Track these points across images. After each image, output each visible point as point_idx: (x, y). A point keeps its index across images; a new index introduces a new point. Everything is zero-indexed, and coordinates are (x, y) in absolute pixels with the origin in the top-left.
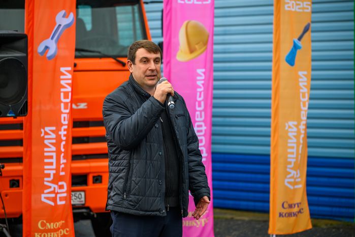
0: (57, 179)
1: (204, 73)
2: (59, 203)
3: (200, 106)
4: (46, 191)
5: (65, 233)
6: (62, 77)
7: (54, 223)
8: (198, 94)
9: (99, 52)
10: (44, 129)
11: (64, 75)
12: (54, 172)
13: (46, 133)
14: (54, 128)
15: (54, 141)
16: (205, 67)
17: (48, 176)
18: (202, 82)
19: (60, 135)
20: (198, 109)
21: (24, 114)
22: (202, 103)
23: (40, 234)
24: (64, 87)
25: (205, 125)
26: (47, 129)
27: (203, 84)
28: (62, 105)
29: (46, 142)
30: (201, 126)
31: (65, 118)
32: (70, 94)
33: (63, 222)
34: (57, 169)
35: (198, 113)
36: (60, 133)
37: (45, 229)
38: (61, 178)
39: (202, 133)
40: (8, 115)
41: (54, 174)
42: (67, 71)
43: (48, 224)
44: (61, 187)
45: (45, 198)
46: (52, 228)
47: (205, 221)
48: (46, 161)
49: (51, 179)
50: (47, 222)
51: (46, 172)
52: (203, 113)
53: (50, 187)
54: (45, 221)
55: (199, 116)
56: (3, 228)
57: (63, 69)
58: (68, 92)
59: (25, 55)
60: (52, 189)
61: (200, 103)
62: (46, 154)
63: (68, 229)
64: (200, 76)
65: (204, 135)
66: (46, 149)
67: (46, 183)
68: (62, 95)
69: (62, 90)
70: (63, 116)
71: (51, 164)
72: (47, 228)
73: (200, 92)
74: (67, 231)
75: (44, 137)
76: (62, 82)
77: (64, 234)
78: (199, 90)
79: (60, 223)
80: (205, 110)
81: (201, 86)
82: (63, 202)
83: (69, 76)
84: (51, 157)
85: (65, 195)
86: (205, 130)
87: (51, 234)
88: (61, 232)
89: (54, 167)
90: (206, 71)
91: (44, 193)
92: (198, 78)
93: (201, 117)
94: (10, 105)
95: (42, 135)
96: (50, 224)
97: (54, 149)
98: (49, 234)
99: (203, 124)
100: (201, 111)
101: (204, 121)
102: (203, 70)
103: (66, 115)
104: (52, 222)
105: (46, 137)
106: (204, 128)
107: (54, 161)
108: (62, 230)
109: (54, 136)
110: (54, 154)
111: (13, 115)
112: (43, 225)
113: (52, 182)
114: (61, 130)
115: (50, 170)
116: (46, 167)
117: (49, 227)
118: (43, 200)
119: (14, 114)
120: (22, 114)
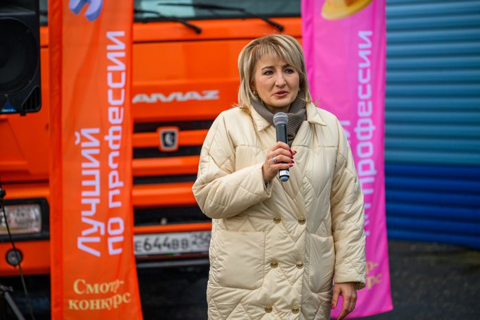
0: (104, 214)
1: (371, 38)
2: (112, 251)
3: (364, 92)
4: (85, 233)
5: (125, 301)
6: (110, 47)
7: (100, 283)
8: (361, 73)
9: (242, 10)
10: (80, 132)
11: (113, 43)
12: (98, 201)
13: (84, 139)
14: (97, 131)
15: (97, 152)
16: (372, 29)
17: (88, 207)
18: (368, 52)
19: (108, 142)
20: (362, 96)
21: (34, 107)
22: (369, 88)
23: (76, 301)
24: (114, 64)
25: (374, 123)
26: (85, 132)
27: (369, 57)
28: (110, 93)
29: (85, 153)
30: (366, 125)
31: (114, 113)
32: (123, 75)
33: (122, 282)
34: (104, 197)
35: (361, 104)
36: (106, 138)
37: (85, 294)
38: (113, 212)
39: (369, 137)
40: (5, 111)
41: (97, 206)
42: (117, 38)
43: (89, 286)
44: (115, 226)
45: (84, 244)
46: (97, 291)
47: (372, 281)
48: (85, 183)
49: (93, 212)
50: (87, 283)
51: (84, 201)
52: (370, 104)
53: (91, 226)
54: (84, 281)
55: (364, 109)
56: (4, 292)
57: (110, 35)
58: (120, 72)
59: (33, 13)
60: (95, 230)
61: (364, 86)
62: (85, 173)
63: (128, 295)
64: (364, 42)
65: (371, 140)
66: (84, 165)
67: (84, 220)
68: (110, 76)
69: (110, 68)
70: (111, 110)
71: (92, 188)
72: (88, 293)
73: (365, 70)
74: (127, 298)
75: (80, 144)
76: (110, 56)
77: (123, 303)
78: (362, 65)
79: (112, 284)
80: (373, 98)
81: (366, 59)
82: (119, 251)
83: (122, 46)
84: (92, 178)
85: (121, 239)
86: (374, 132)
87: (95, 302)
88: (118, 299)
89: (97, 193)
90: (374, 34)
91: (81, 236)
92: (361, 46)
93: (367, 110)
94: (6, 95)
95: (77, 142)
96: (93, 286)
97: (96, 164)
98: (92, 302)
99: (370, 121)
100: (366, 101)
101: (372, 117)
102: (370, 33)
103: (116, 110)
104: (97, 282)
105: (84, 144)
106: (371, 128)
107: (96, 183)
108: (119, 296)
109: (96, 143)
110: (97, 173)
111: (12, 110)
112: (81, 286)
113: (95, 217)
114: (107, 134)
115: (91, 198)
116: (84, 194)
117: (92, 291)
118: (80, 246)
119: (14, 109)
120: (29, 108)
